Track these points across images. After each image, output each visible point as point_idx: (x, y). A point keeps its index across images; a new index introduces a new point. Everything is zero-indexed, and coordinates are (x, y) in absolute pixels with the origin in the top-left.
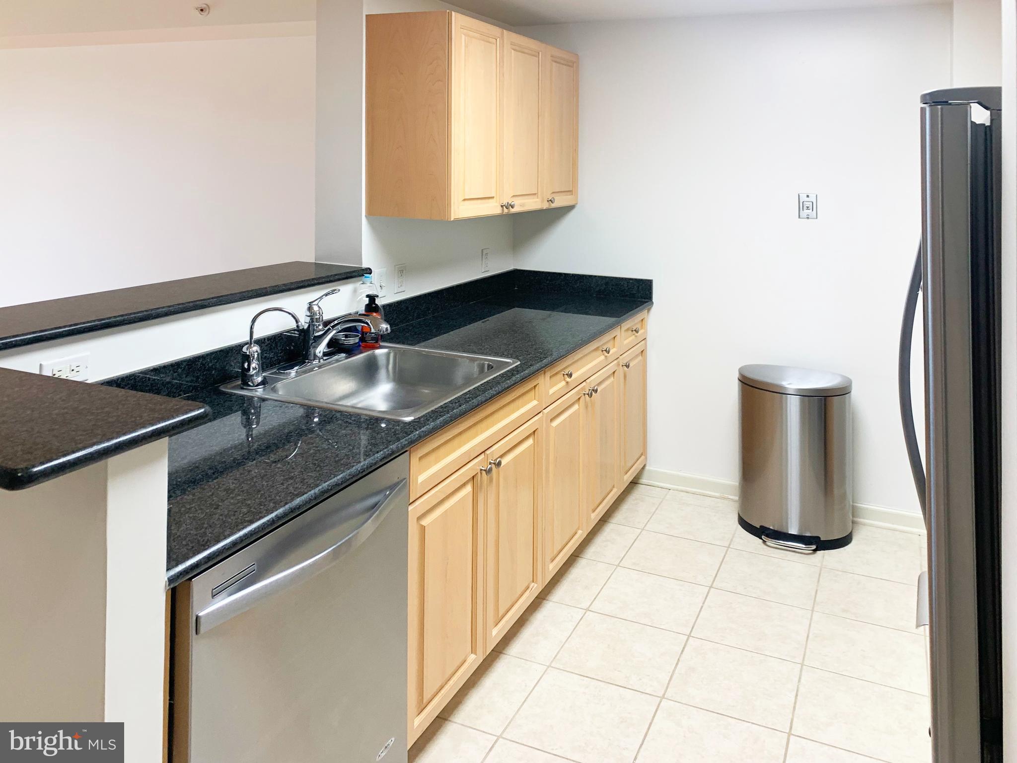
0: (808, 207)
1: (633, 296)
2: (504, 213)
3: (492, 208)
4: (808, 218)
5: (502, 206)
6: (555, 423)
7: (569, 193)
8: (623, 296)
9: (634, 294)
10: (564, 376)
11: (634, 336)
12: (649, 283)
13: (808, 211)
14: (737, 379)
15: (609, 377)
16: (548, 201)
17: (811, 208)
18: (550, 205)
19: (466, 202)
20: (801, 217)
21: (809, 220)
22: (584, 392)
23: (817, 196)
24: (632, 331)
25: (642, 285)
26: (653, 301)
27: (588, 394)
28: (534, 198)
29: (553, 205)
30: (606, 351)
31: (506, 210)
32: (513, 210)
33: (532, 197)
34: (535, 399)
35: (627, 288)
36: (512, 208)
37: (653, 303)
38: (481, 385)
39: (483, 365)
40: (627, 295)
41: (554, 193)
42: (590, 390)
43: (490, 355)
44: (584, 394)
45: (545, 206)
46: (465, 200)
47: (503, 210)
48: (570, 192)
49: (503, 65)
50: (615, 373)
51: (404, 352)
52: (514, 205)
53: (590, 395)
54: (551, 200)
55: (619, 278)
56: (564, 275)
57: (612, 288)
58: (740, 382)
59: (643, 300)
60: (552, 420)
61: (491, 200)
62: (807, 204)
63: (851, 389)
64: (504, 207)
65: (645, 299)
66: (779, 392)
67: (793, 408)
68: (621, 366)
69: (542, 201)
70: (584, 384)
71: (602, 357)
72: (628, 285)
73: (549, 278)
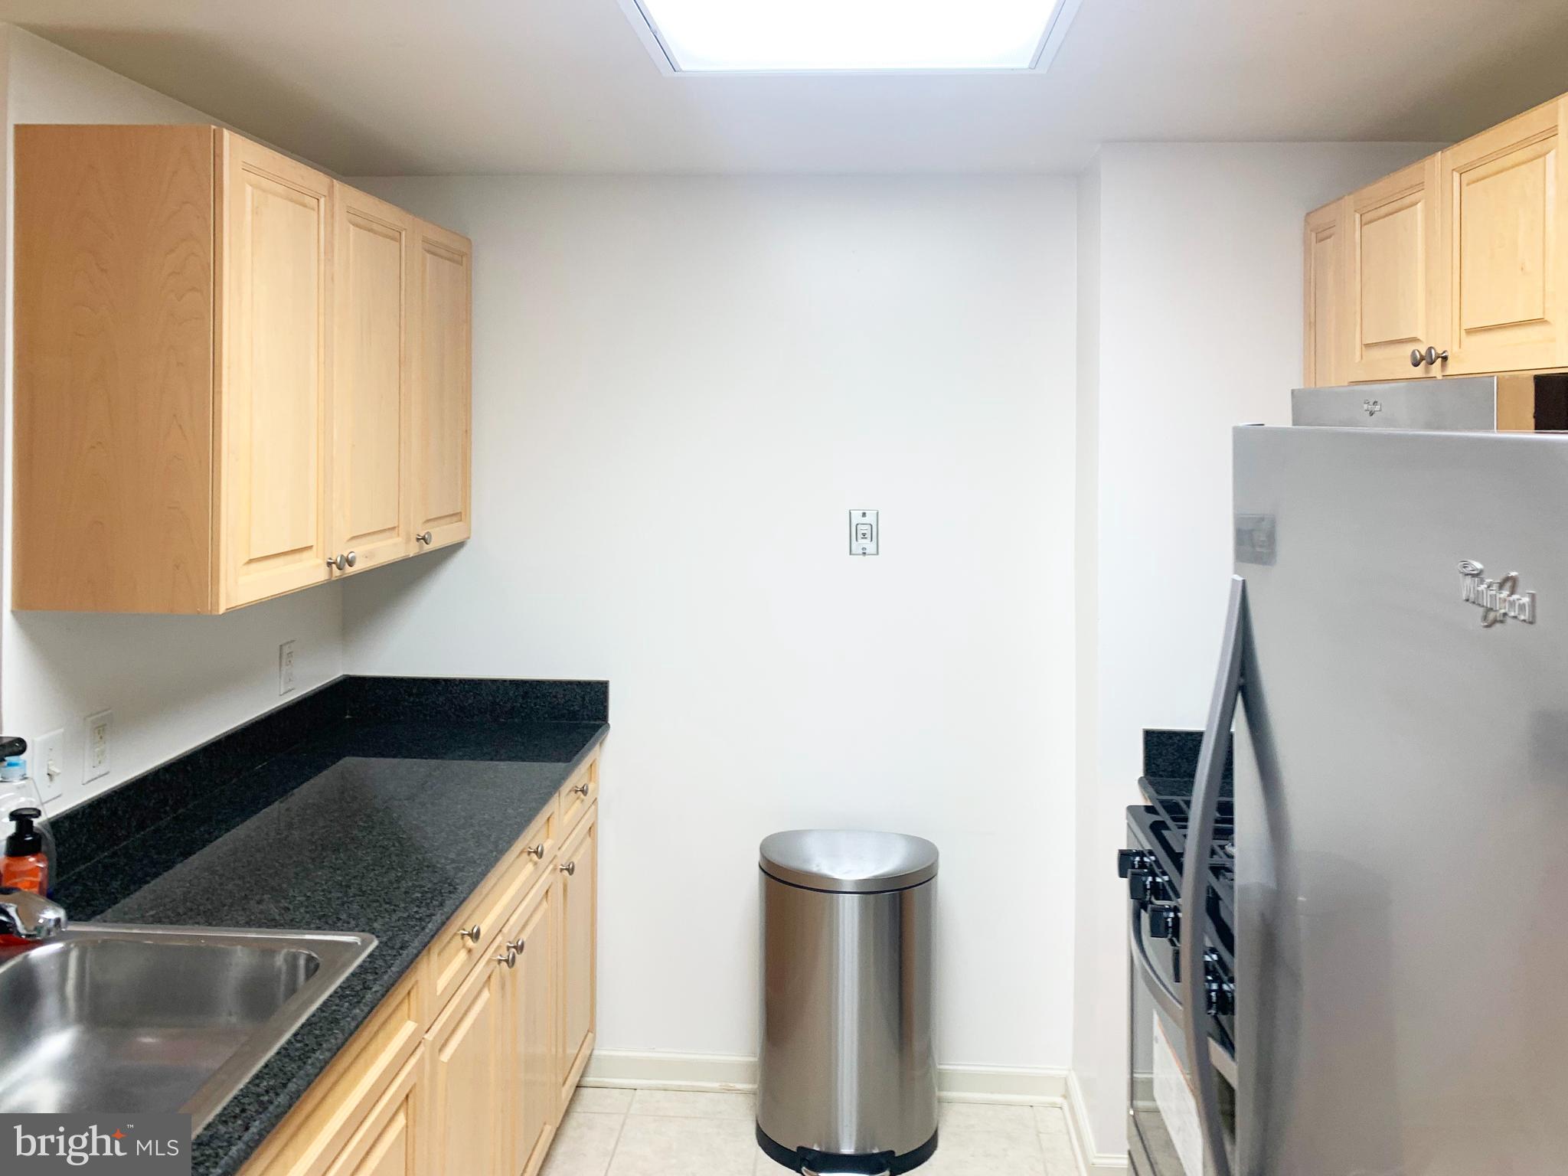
0: (864, 534)
1: (573, 715)
2: (333, 579)
3: (309, 572)
4: (864, 554)
5: (329, 564)
6: (446, 1056)
7: (455, 519)
8: (555, 718)
9: (575, 713)
10: (463, 938)
11: (578, 801)
12: (604, 689)
13: (864, 541)
14: (758, 868)
15: (540, 903)
16: (418, 539)
17: (868, 536)
18: (421, 547)
19: (254, 566)
20: (853, 552)
21: (867, 556)
22: (499, 957)
23: (878, 513)
24: (576, 791)
25: (590, 693)
26: (610, 722)
27: (507, 961)
28: (391, 538)
29: (427, 548)
30: (536, 852)
31: (337, 572)
32: (349, 570)
33: (387, 534)
34: (409, 1018)
35: (562, 701)
36: (350, 566)
37: (609, 724)
38: (295, 1035)
39: (295, 957)
40: (563, 716)
41: (428, 521)
42: (509, 948)
43: (308, 927)
44: (500, 961)
45: (413, 550)
46: (251, 561)
47: (331, 571)
48: (457, 516)
49: (333, 256)
50: (549, 894)
51: (103, 946)
52: (354, 558)
53: (511, 962)
54: (424, 538)
55: (549, 681)
56: (443, 683)
57: (535, 704)
58: (763, 874)
59: (592, 722)
60: (441, 1050)
61: (305, 555)
62: (863, 529)
63: (937, 870)
64: (334, 565)
65: (595, 720)
66: (826, 888)
67: (849, 914)
68: (559, 870)
69: (408, 540)
70: (499, 938)
71: (530, 867)
72: (565, 695)
73: (414, 691)
